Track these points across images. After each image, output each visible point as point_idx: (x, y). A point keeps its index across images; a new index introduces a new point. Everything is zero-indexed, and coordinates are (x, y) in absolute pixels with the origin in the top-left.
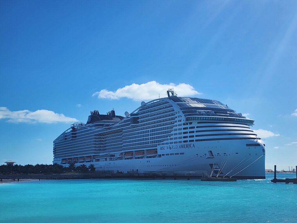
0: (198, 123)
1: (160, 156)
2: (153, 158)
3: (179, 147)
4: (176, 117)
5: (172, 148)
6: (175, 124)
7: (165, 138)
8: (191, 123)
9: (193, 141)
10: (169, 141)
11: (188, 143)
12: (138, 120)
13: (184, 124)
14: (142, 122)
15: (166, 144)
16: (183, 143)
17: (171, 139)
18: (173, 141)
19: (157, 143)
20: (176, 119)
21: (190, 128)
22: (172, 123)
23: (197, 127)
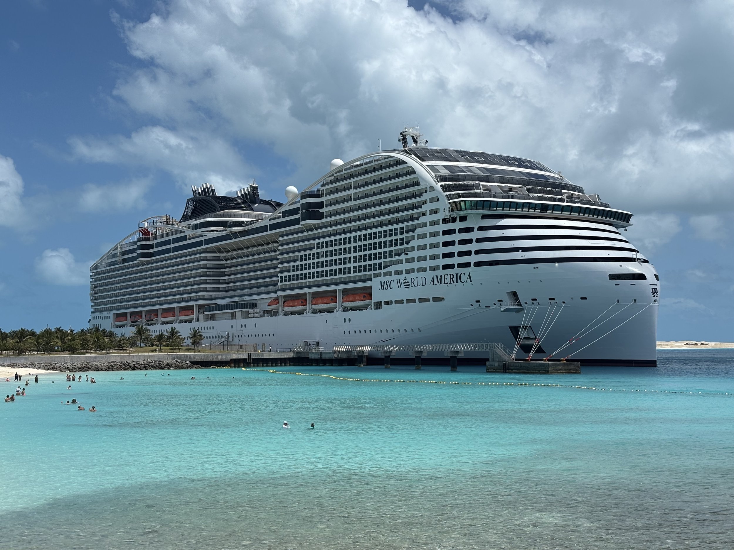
0: (484, 217)
1: (378, 305)
2: (360, 310)
3: (429, 280)
4: (425, 203)
6: (422, 220)
7: (394, 259)
8: (463, 219)
9: (468, 265)
10: (404, 266)
11: (455, 271)
12: (321, 210)
13: (445, 221)
14: (331, 215)
15: (397, 273)
16: (441, 272)
17: (409, 261)
18: (416, 265)
19: (372, 272)
20: (424, 208)
21: (462, 231)
22: (412, 218)
23: (481, 229)
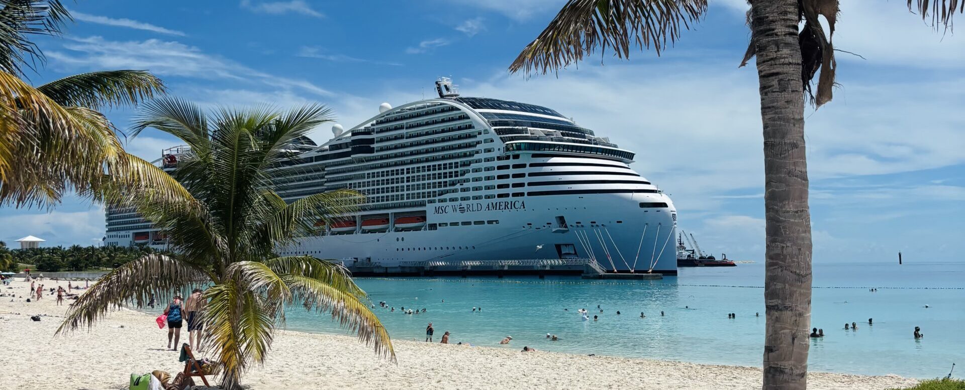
0: (534, 156)
1: (433, 227)
2: (413, 230)
3: (485, 206)
4: (478, 143)
5: (466, 209)
6: (476, 157)
7: (448, 188)
8: (516, 157)
9: (522, 194)
10: (459, 195)
11: (510, 199)
12: (372, 146)
13: (499, 158)
14: (382, 149)
15: (452, 200)
16: (497, 200)
17: (464, 190)
18: (471, 194)
19: (426, 199)
20: (479, 147)
21: (515, 166)
22: (465, 155)
23: (531, 165)
